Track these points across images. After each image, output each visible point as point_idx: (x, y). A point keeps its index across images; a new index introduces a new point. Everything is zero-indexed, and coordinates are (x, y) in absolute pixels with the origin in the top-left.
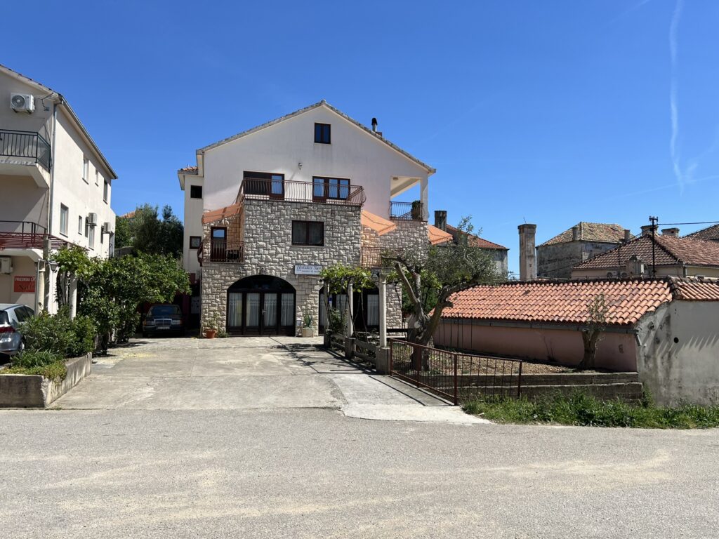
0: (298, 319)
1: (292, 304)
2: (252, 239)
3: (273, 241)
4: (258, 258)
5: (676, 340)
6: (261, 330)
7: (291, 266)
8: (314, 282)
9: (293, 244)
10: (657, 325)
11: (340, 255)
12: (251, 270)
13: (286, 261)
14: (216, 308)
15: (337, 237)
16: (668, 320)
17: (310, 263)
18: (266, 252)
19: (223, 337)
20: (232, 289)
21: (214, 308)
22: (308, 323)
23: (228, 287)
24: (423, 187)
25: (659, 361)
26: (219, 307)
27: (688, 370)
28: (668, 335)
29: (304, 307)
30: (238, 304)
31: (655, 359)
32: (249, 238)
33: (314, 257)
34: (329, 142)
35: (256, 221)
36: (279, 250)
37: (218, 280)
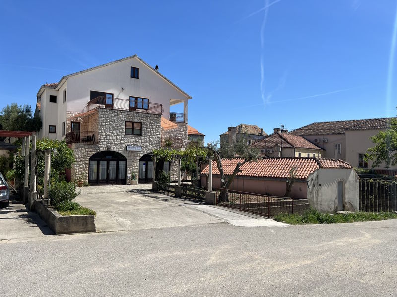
0: (128, 175)
1: (125, 167)
2: (103, 131)
3: (115, 132)
4: (106, 141)
5: (320, 185)
6: (108, 181)
7: (124, 146)
8: (136, 155)
9: (125, 134)
10: (314, 179)
11: (150, 141)
12: (103, 148)
13: (121, 143)
14: (82, 170)
15: (149, 131)
16: (317, 176)
17: (134, 145)
18: (111, 138)
19: (87, 186)
20: (91, 159)
21: (82, 169)
22: (134, 177)
23: (89, 158)
24: (185, 105)
25: (314, 194)
26: (84, 169)
27: (323, 197)
28: (317, 183)
29: (131, 169)
30: (95, 167)
31: (313, 193)
32: (101, 130)
33: (137, 141)
34: (138, 78)
35: (105, 121)
36: (118, 137)
37: (83, 153)
